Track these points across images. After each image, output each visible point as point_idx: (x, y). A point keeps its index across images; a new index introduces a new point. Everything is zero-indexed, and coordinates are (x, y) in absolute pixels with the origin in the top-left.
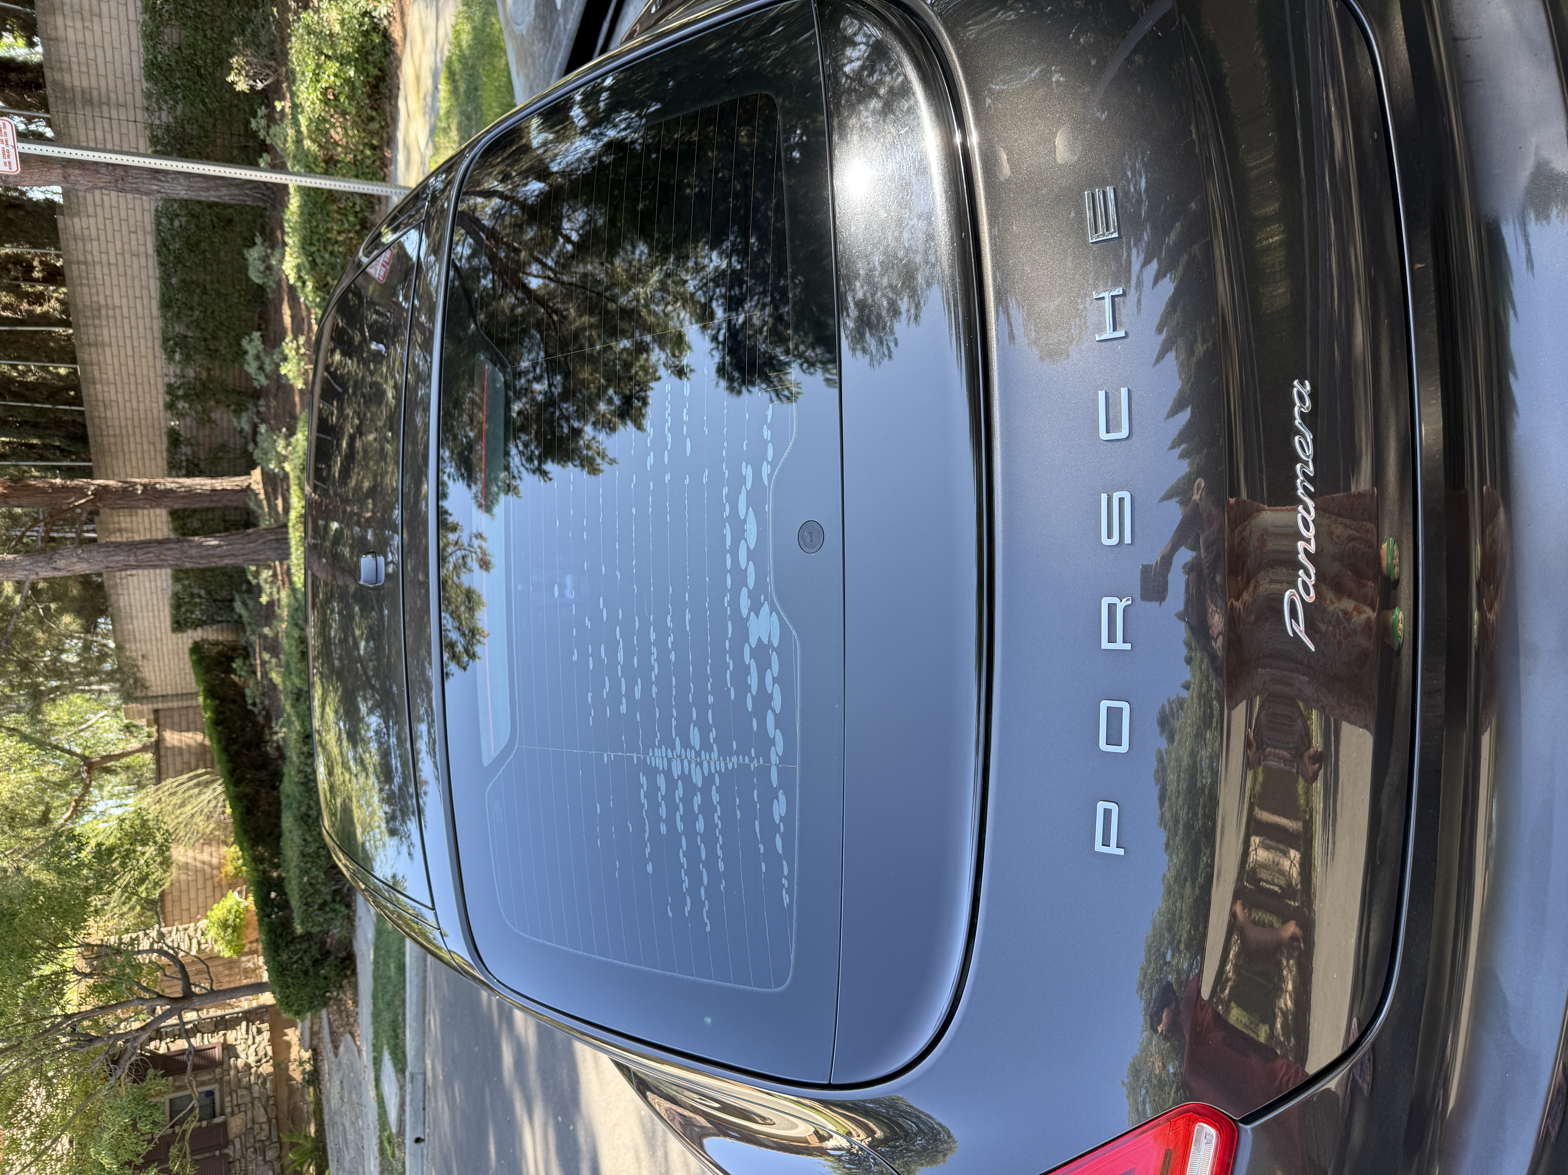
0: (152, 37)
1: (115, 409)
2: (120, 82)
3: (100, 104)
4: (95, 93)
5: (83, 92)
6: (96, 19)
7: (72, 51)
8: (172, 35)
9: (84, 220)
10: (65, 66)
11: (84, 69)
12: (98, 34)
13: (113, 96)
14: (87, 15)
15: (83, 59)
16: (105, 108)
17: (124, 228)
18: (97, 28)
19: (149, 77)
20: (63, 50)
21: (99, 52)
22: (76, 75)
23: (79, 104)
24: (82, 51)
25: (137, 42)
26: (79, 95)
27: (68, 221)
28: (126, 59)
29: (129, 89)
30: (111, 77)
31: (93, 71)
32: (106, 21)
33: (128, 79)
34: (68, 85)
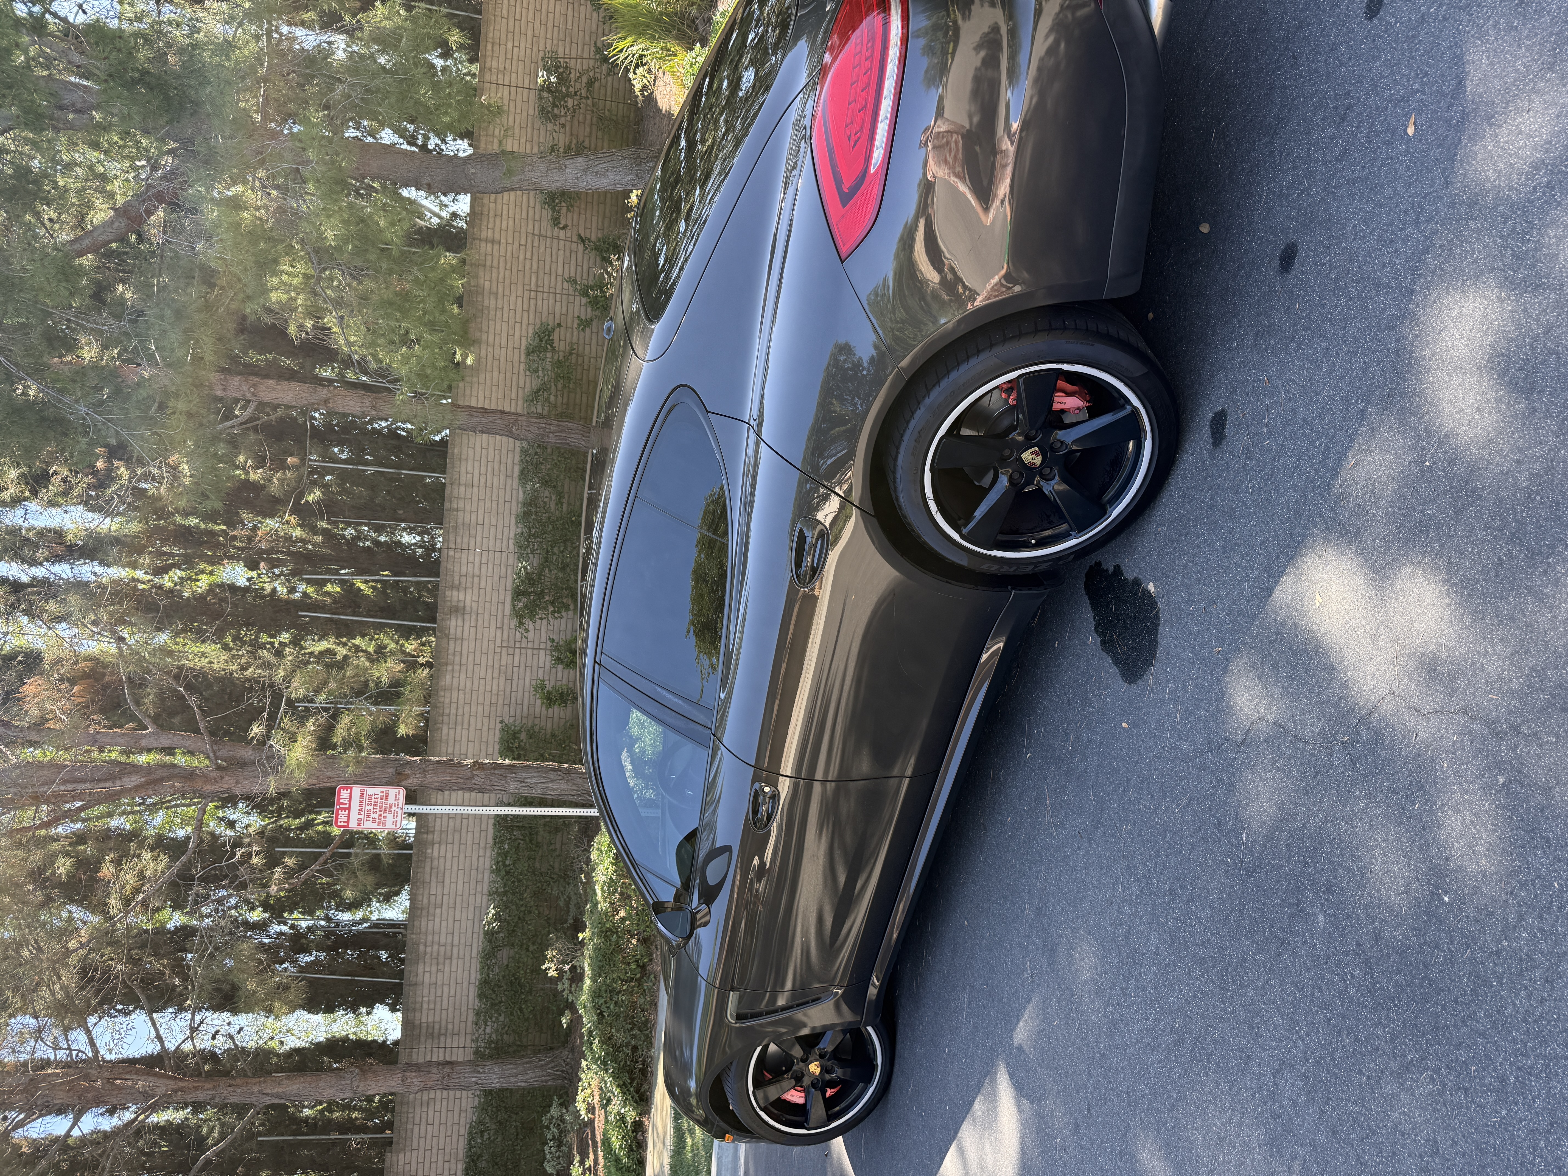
0: (488, 956)
2: (457, 1012)
3: (440, 1035)
4: (437, 1026)
5: (428, 1027)
6: (447, 962)
7: (426, 992)
8: (504, 955)
9: (408, 1154)
10: (418, 1006)
11: (432, 1006)
12: (447, 974)
13: (450, 1026)
14: (441, 960)
15: (432, 998)
16: (442, 1038)
17: (440, 1157)
18: (447, 969)
19: (481, 996)
20: (419, 992)
21: (446, 989)
22: (425, 1012)
23: (423, 1039)
24: (433, 990)
25: (475, 966)
26: (424, 1031)
27: (394, 1159)
28: (465, 993)
29: (463, 1018)
30: (451, 1009)
31: (438, 1007)
32: (454, 961)
33: (464, 1009)
34: (417, 1022)
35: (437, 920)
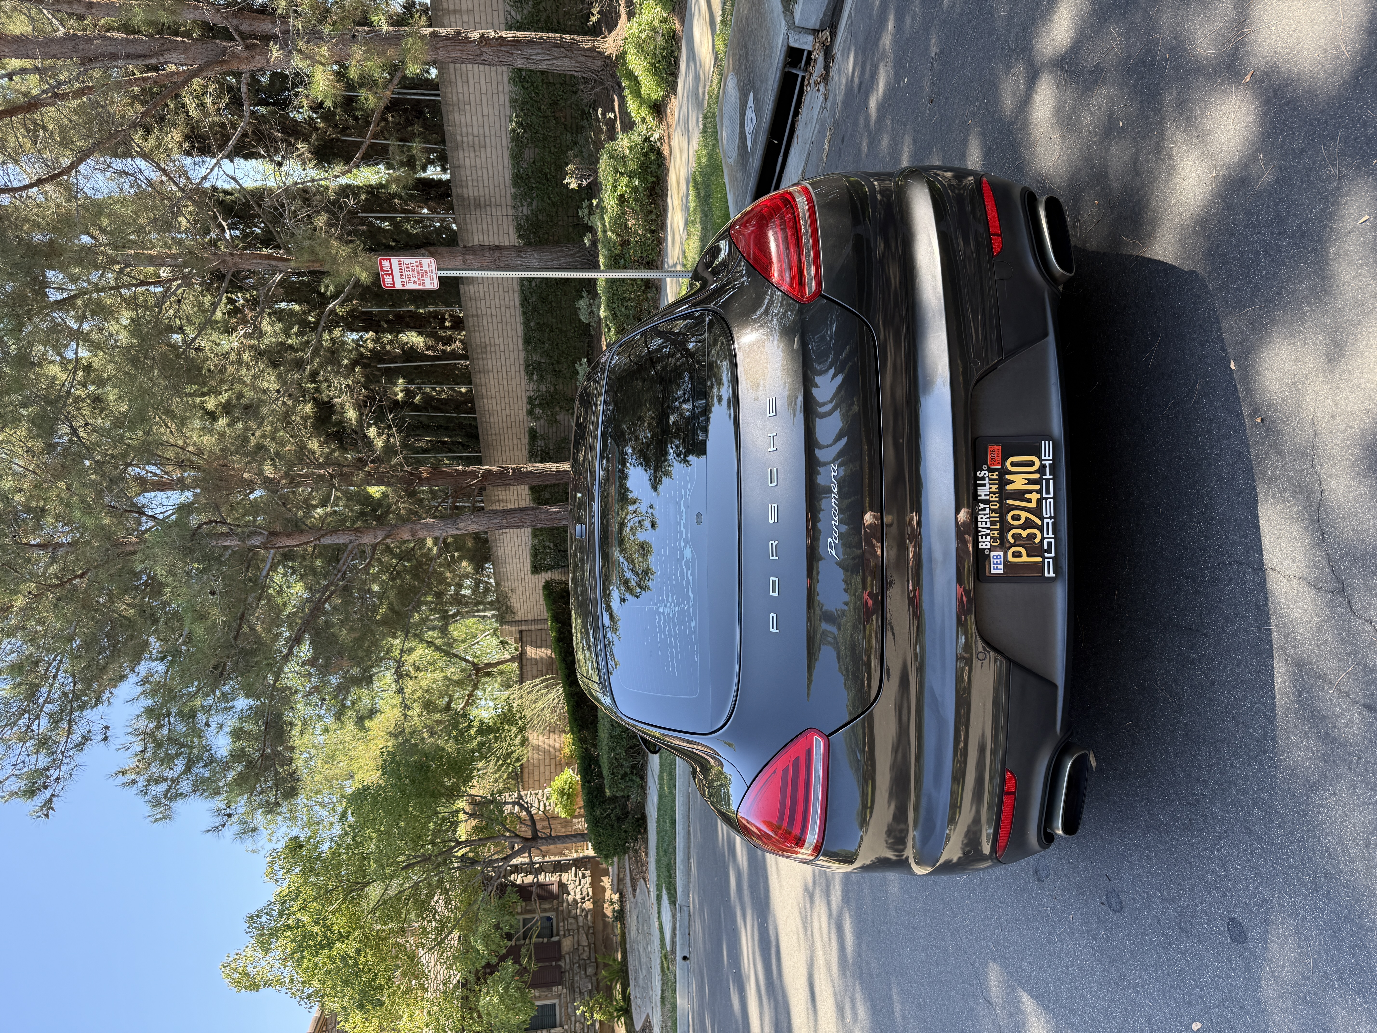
0: (516, 157)
1: (496, 416)
2: (497, 189)
3: (485, 206)
4: (482, 199)
5: (475, 199)
6: (483, 150)
7: (468, 173)
8: (529, 154)
9: (476, 286)
10: (464, 184)
11: (475, 184)
12: (484, 160)
13: (493, 200)
14: (477, 148)
15: (475, 177)
16: (488, 208)
17: (501, 289)
18: (483, 155)
19: (515, 184)
20: (463, 173)
21: (485, 171)
22: (470, 189)
23: (472, 208)
24: (474, 172)
25: (507, 161)
26: (472, 202)
27: (467, 288)
28: (501, 174)
29: (503, 193)
30: (491, 187)
31: (481, 184)
32: (489, 150)
33: (502, 186)
34: (466, 196)
35: (468, 115)
